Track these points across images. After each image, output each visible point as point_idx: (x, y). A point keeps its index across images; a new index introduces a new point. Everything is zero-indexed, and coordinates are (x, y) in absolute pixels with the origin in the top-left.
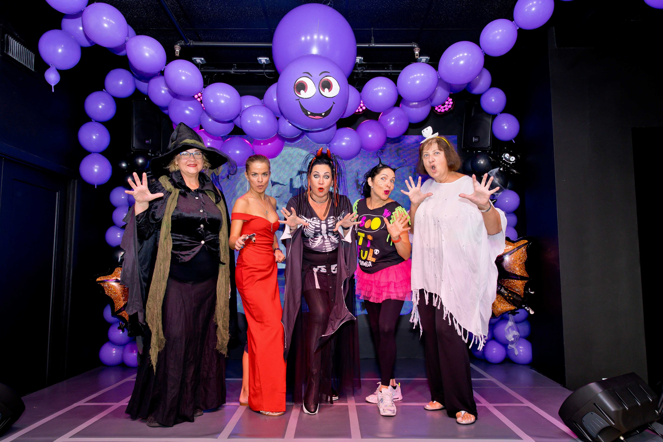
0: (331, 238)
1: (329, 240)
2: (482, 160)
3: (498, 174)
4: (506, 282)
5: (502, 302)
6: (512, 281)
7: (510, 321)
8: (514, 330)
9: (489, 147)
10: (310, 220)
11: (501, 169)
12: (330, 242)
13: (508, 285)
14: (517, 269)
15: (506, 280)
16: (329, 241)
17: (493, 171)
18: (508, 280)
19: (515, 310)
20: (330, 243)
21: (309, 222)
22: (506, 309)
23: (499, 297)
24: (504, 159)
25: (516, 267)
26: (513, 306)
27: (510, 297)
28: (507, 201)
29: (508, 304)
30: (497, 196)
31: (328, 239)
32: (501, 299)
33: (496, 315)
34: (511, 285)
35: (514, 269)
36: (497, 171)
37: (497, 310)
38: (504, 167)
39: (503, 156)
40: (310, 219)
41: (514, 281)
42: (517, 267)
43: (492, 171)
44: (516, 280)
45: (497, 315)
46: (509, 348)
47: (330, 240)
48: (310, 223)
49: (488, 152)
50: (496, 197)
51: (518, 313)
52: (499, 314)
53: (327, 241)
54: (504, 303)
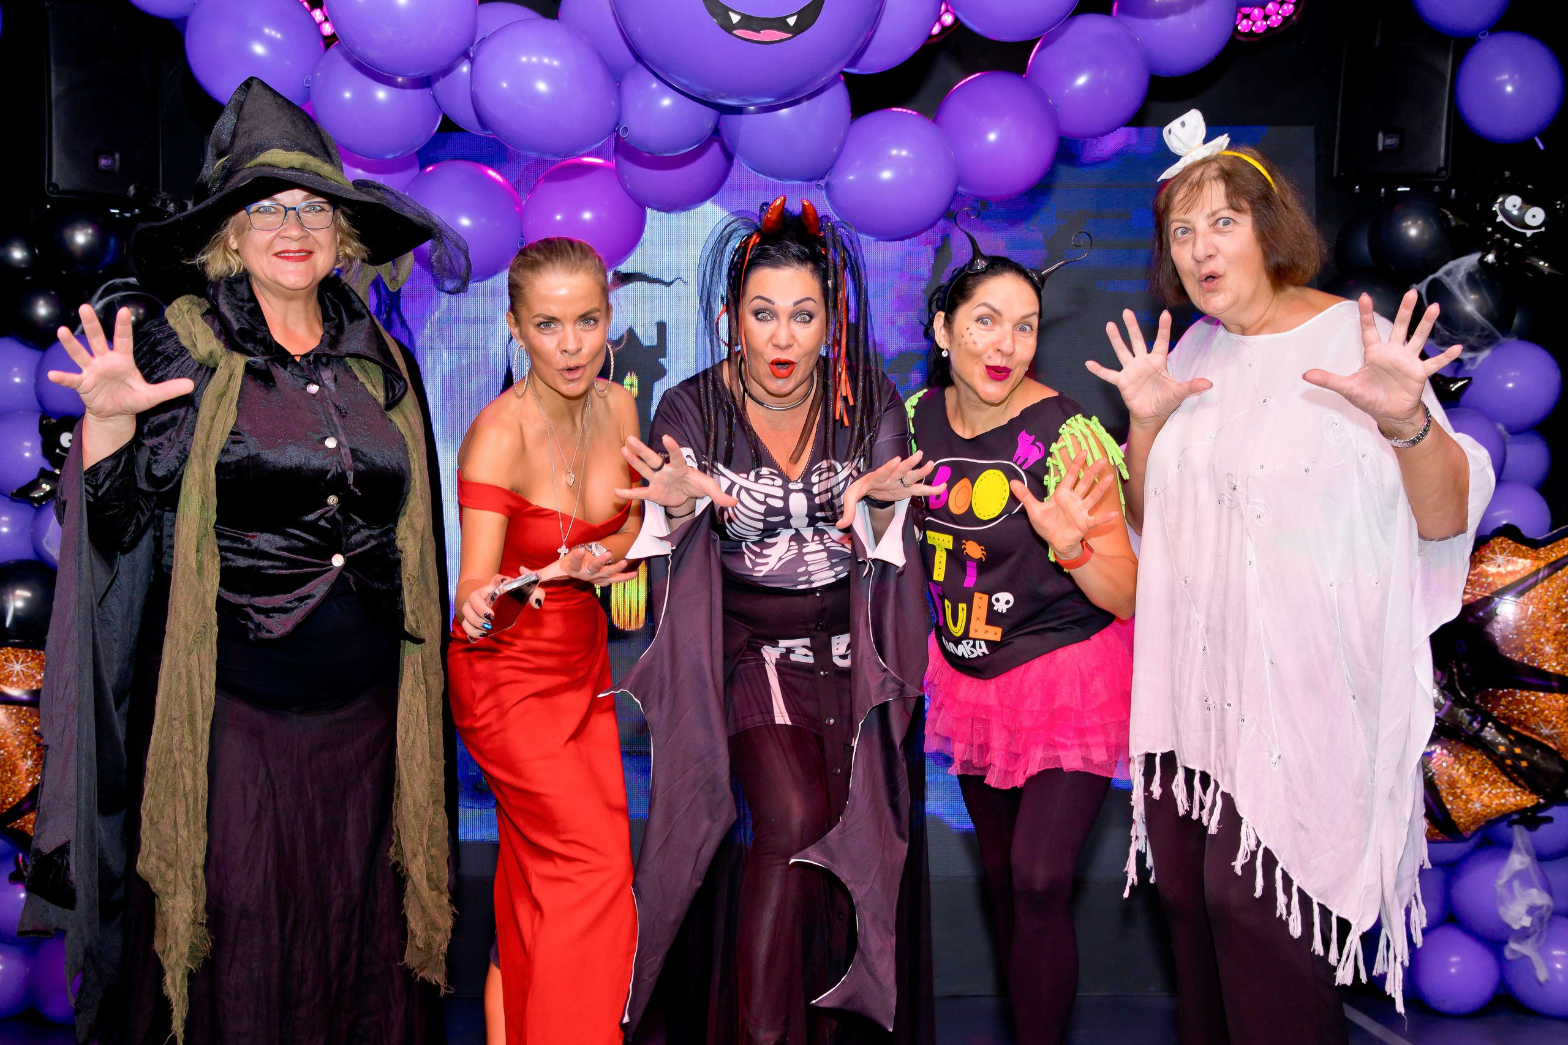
0: (826, 536)
1: (822, 542)
2: (1415, 223)
3: (1477, 276)
4: (1503, 702)
5: (1486, 778)
6: (1527, 697)
7: (1519, 851)
8: (1532, 886)
9: (1440, 169)
10: (747, 479)
11: (1490, 258)
12: (827, 549)
13: (1511, 711)
14: (1548, 649)
15: (1504, 695)
16: (821, 547)
17: (1458, 266)
18: (1513, 695)
19: (1538, 807)
20: (825, 554)
21: (741, 487)
22: (1503, 805)
23: (1474, 759)
24: (1500, 218)
25: (1542, 644)
26: (1531, 793)
27: (1519, 758)
28: (1510, 385)
29: (1510, 787)
30: (1473, 365)
31: (817, 538)
32: (1484, 768)
33: (1461, 827)
34: (1522, 713)
35: (1534, 650)
36: (1474, 266)
37: (1467, 808)
38: (1502, 251)
39: (1496, 208)
40: (745, 476)
41: (1533, 698)
42: (1548, 641)
43: (1451, 265)
44: (1541, 694)
45: (1468, 829)
46: (1508, 955)
47: (824, 544)
48: (748, 490)
49: (1437, 189)
50: (1468, 367)
51: (1549, 820)
52: (1473, 823)
53: (812, 547)
54: (1495, 782)
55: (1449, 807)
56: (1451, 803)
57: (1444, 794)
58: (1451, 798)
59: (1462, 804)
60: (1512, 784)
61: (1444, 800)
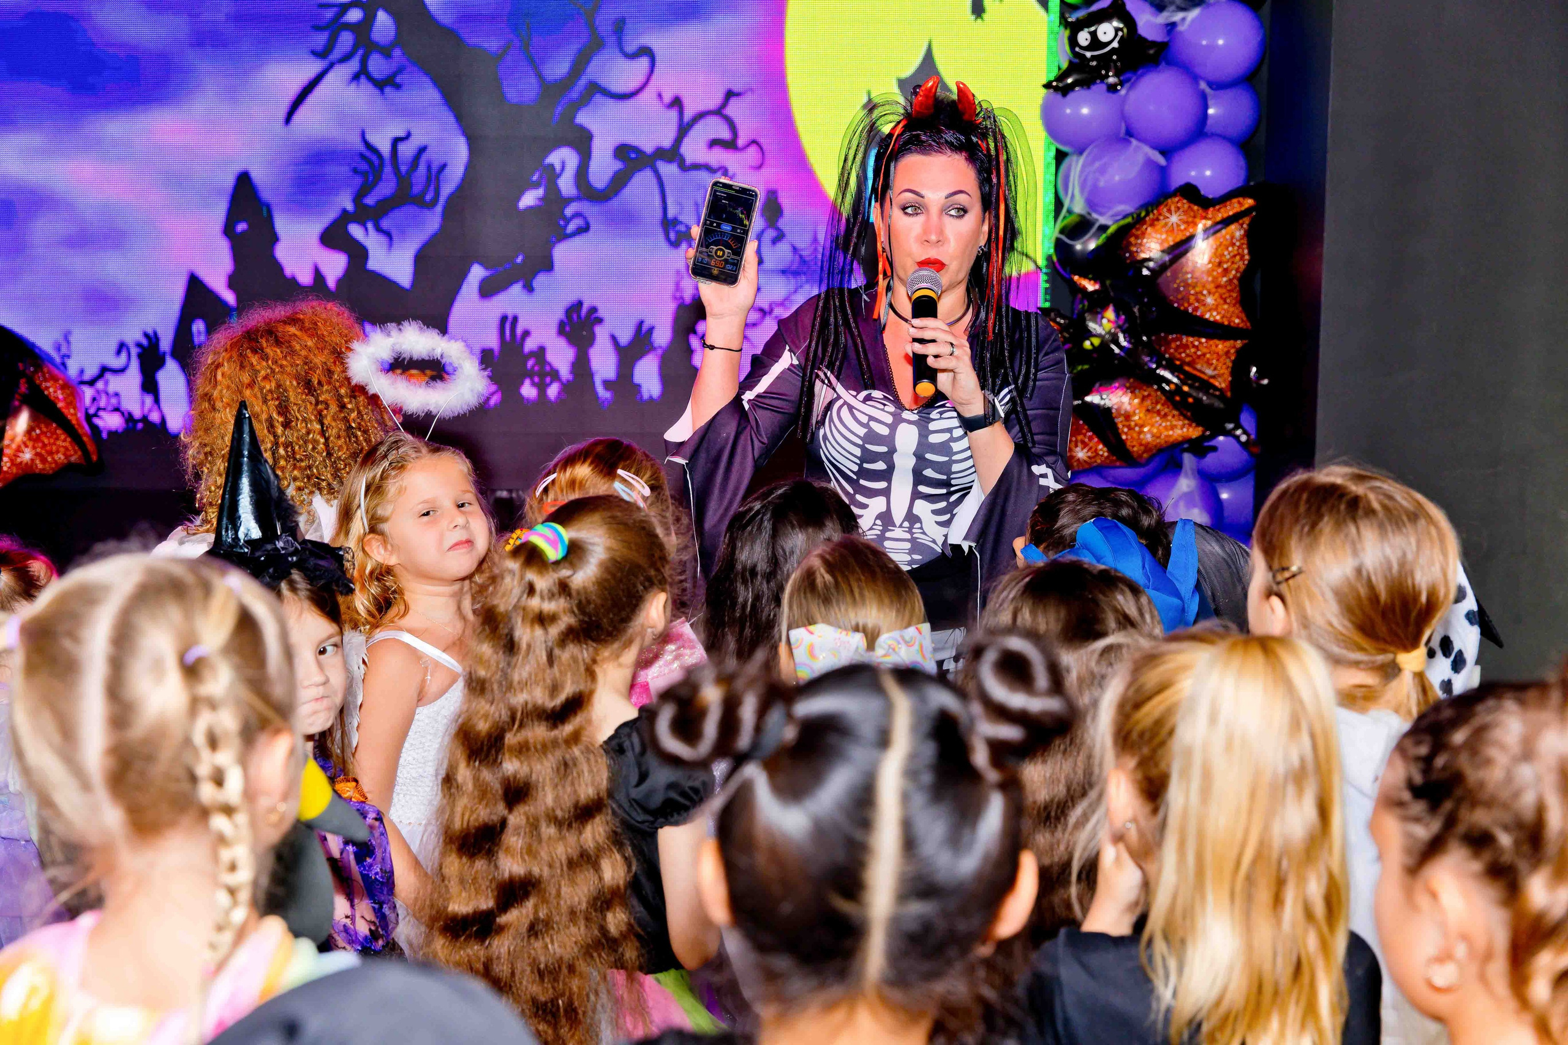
0: (918, 525)
1: (910, 530)
4: (1173, 345)
5: (1158, 413)
6: (1192, 342)
7: (1187, 476)
8: (1195, 506)
10: (855, 397)
12: (913, 541)
13: (1180, 353)
14: (1210, 300)
15: (1174, 340)
16: (908, 536)
18: (1181, 340)
19: (1202, 438)
20: (908, 545)
21: (845, 403)
22: (1170, 436)
23: (1149, 395)
25: (1204, 295)
27: (1188, 395)
29: (1180, 420)
32: (1157, 403)
33: (1135, 455)
34: (1188, 355)
35: (1198, 300)
37: (1139, 438)
40: (854, 393)
41: (1196, 343)
42: (1209, 293)
44: (1203, 340)
48: (851, 408)
51: (1214, 449)
52: (1144, 452)
54: (1166, 415)
55: (1124, 437)
56: (1126, 434)
57: (1120, 426)
58: (1126, 430)
59: (1135, 435)
60: (1182, 418)
61: (1120, 431)
